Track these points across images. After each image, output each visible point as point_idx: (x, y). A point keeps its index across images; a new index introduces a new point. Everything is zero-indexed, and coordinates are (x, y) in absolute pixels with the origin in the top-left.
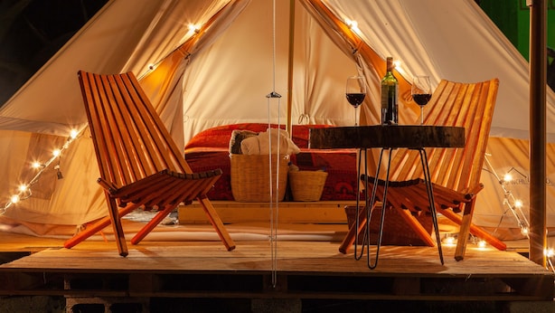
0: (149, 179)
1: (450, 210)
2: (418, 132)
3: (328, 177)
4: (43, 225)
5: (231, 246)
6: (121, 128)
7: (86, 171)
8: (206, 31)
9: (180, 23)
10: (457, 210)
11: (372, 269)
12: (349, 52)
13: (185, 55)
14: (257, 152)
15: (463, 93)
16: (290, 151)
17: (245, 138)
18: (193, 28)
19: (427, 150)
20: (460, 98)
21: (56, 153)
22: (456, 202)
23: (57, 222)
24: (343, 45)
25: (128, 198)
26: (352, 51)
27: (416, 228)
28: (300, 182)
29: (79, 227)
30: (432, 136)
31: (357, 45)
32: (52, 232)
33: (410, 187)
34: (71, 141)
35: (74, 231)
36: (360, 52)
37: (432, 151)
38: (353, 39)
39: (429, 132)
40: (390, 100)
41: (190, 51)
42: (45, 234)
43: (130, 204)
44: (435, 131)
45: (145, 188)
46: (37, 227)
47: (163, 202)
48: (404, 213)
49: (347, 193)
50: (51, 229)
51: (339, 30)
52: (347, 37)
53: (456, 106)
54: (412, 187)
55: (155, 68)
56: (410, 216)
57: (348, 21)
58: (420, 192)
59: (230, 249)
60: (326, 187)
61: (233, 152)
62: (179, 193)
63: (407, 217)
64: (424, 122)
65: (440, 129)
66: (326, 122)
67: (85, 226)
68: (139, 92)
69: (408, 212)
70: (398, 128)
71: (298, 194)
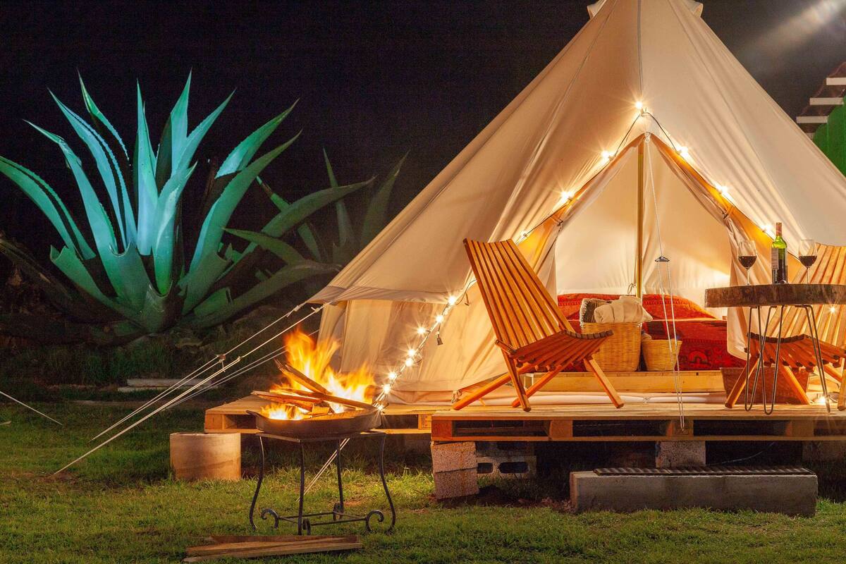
0: (539, 343)
1: (830, 365)
2: (809, 290)
3: (682, 346)
4: (414, 392)
5: (620, 403)
6: (508, 294)
7: (460, 338)
8: (578, 198)
9: (548, 189)
10: (836, 365)
11: (767, 414)
12: (720, 217)
13: (558, 221)
14: (611, 320)
15: (836, 255)
16: (643, 319)
17: (597, 306)
18: (565, 196)
19: (815, 307)
20: (833, 261)
21: (439, 319)
22: (837, 357)
23: (429, 389)
24: (714, 211)
25: (525, 358)
26: (723, 216)
27: (794, 385)
28: (654, 351)
29: (455, 392)
30: (821, 293)
31: (728, 210)
32: (423, 399)
33: (795, 343)
34: (449, 308)
35: (450, 397)
36: (732, 217)
37: (820, 308)
38: (723, 203)
39: (819, 290)
40: (780, 261)
41: (562, 218)
42: (415, 402)
43: (526, 365)
44: (823, 289)
45: (543, 349)
46: (406, 395)
47: (555, 362)
48: (784, 370)
49: (701, 363)
50: (423, 396)
51: (709, 195)
52: (718, 202)
53: (830, 268)
54: (797, 343)
55: (528, 236)
56: (791, 373)
57: (718, 186)
58: (804, 347)
59: (619, 406)
60: (681, 356)
61: (584, 321)
62: (571, 354)
63: (787, 374)
64: (811, 282)
65: (828, 287)
66: (658, 291)
67: (461, 391)
68: (521, 258)
69: (788, 369)
70: (790, 287)
71: (652, 363)
